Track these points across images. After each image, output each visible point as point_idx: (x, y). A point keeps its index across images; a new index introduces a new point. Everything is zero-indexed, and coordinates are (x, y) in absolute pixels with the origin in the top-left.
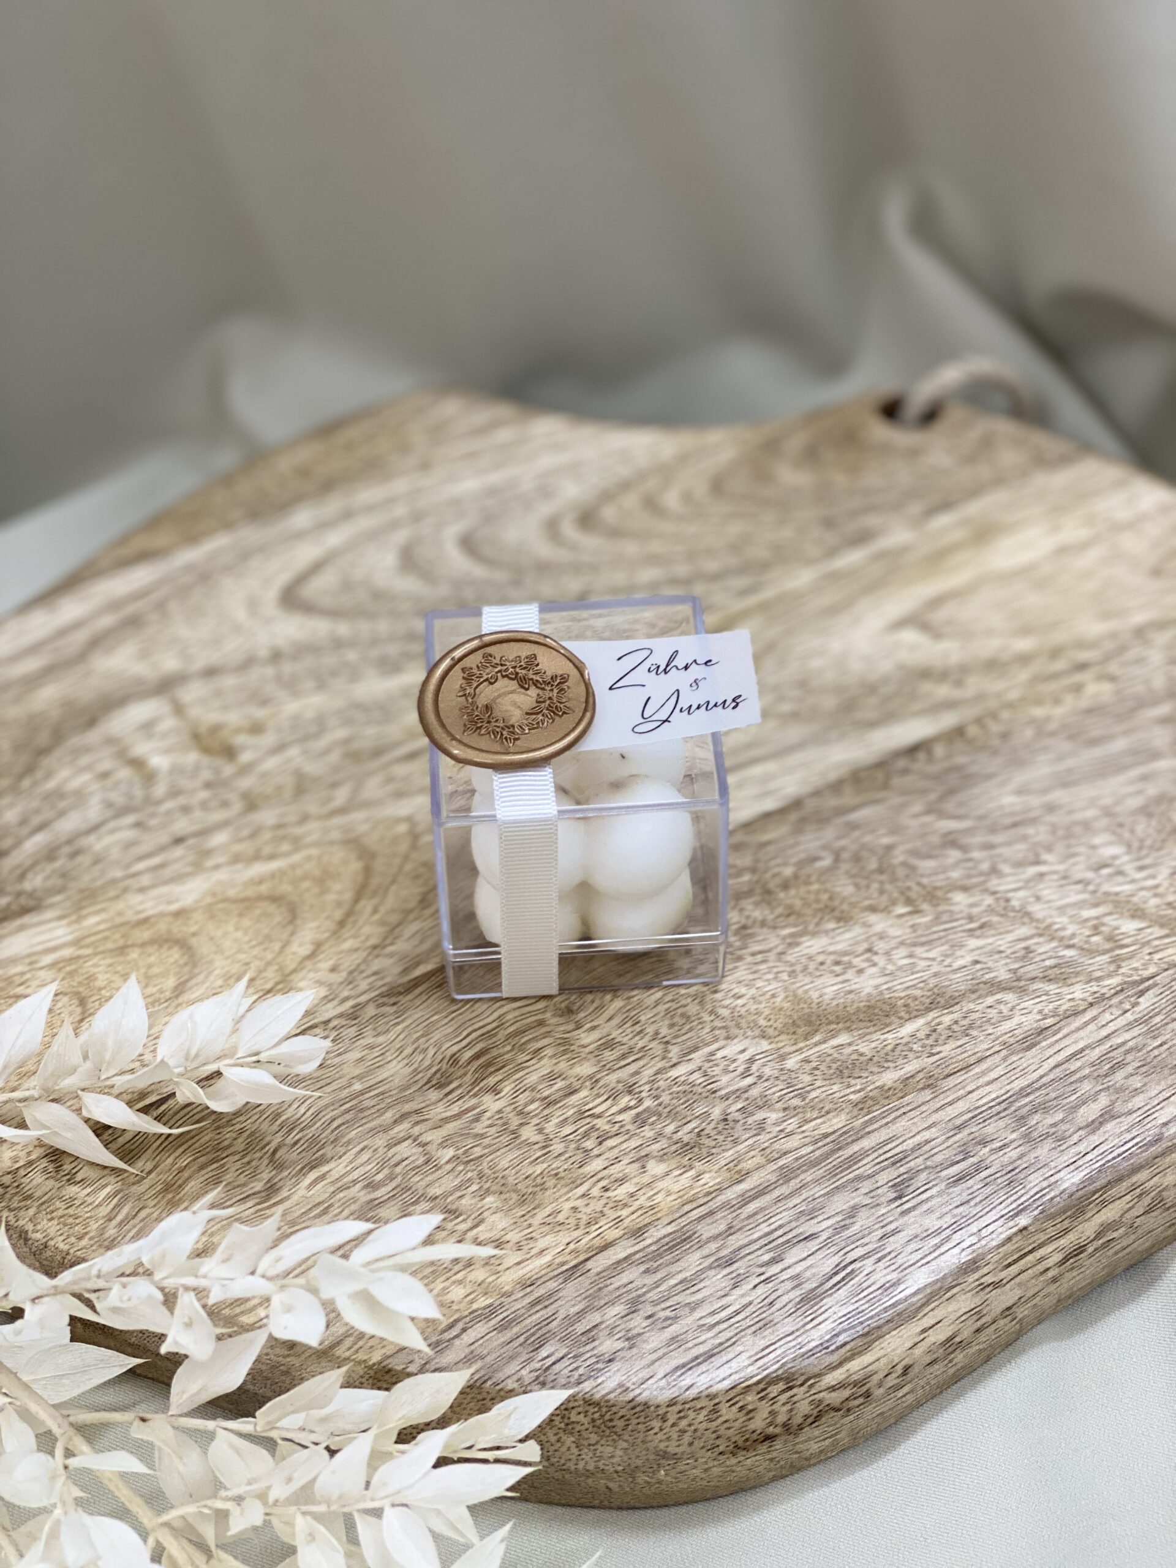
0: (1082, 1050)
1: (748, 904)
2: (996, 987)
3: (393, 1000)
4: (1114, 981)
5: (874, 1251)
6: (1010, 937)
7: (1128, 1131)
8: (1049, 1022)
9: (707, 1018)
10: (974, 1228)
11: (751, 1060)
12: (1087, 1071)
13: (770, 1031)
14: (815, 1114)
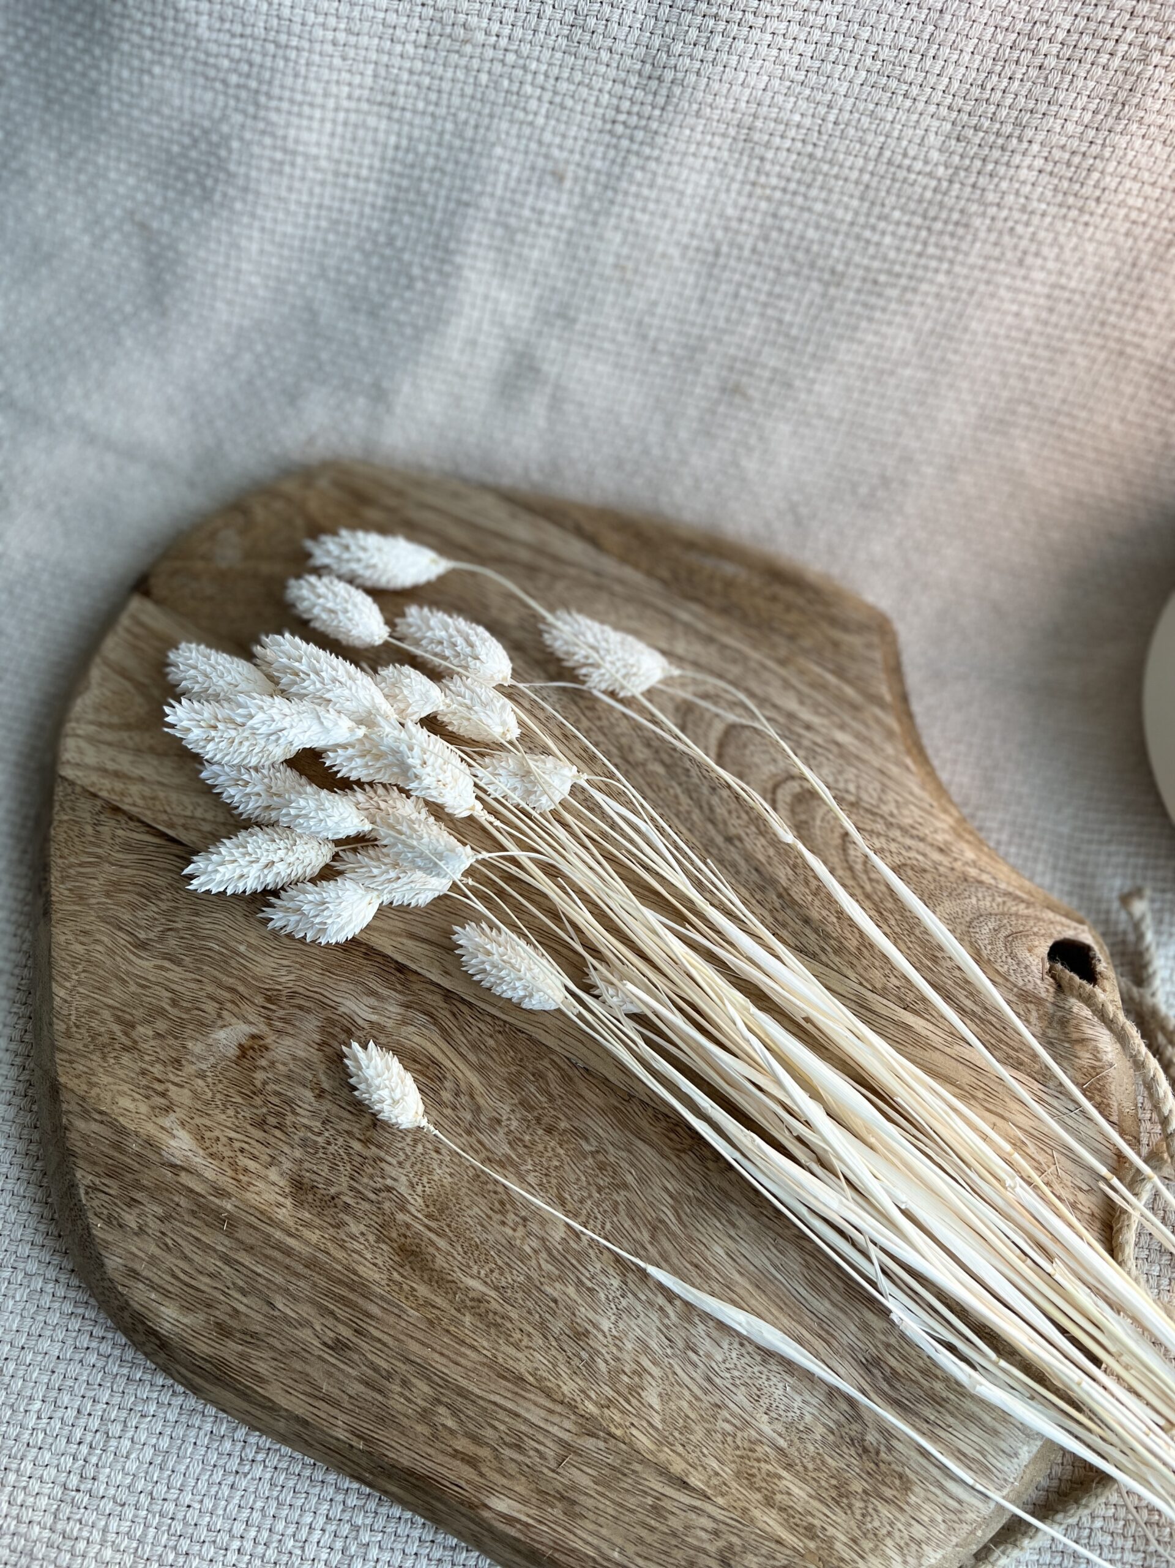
0: (517, 1415)
1: (521, 1112)
2: (543, 1328)
4: (592, 1408)
5: (281, 1353)
6: (591, 1315)
7: (468, 1482)
8: (531, 1379)
9: (408, 1140)
10: (335, 1412)
11: (389, 1189)
12: (502, 1427)
13: (419, 1189)
14: (369, 1256)
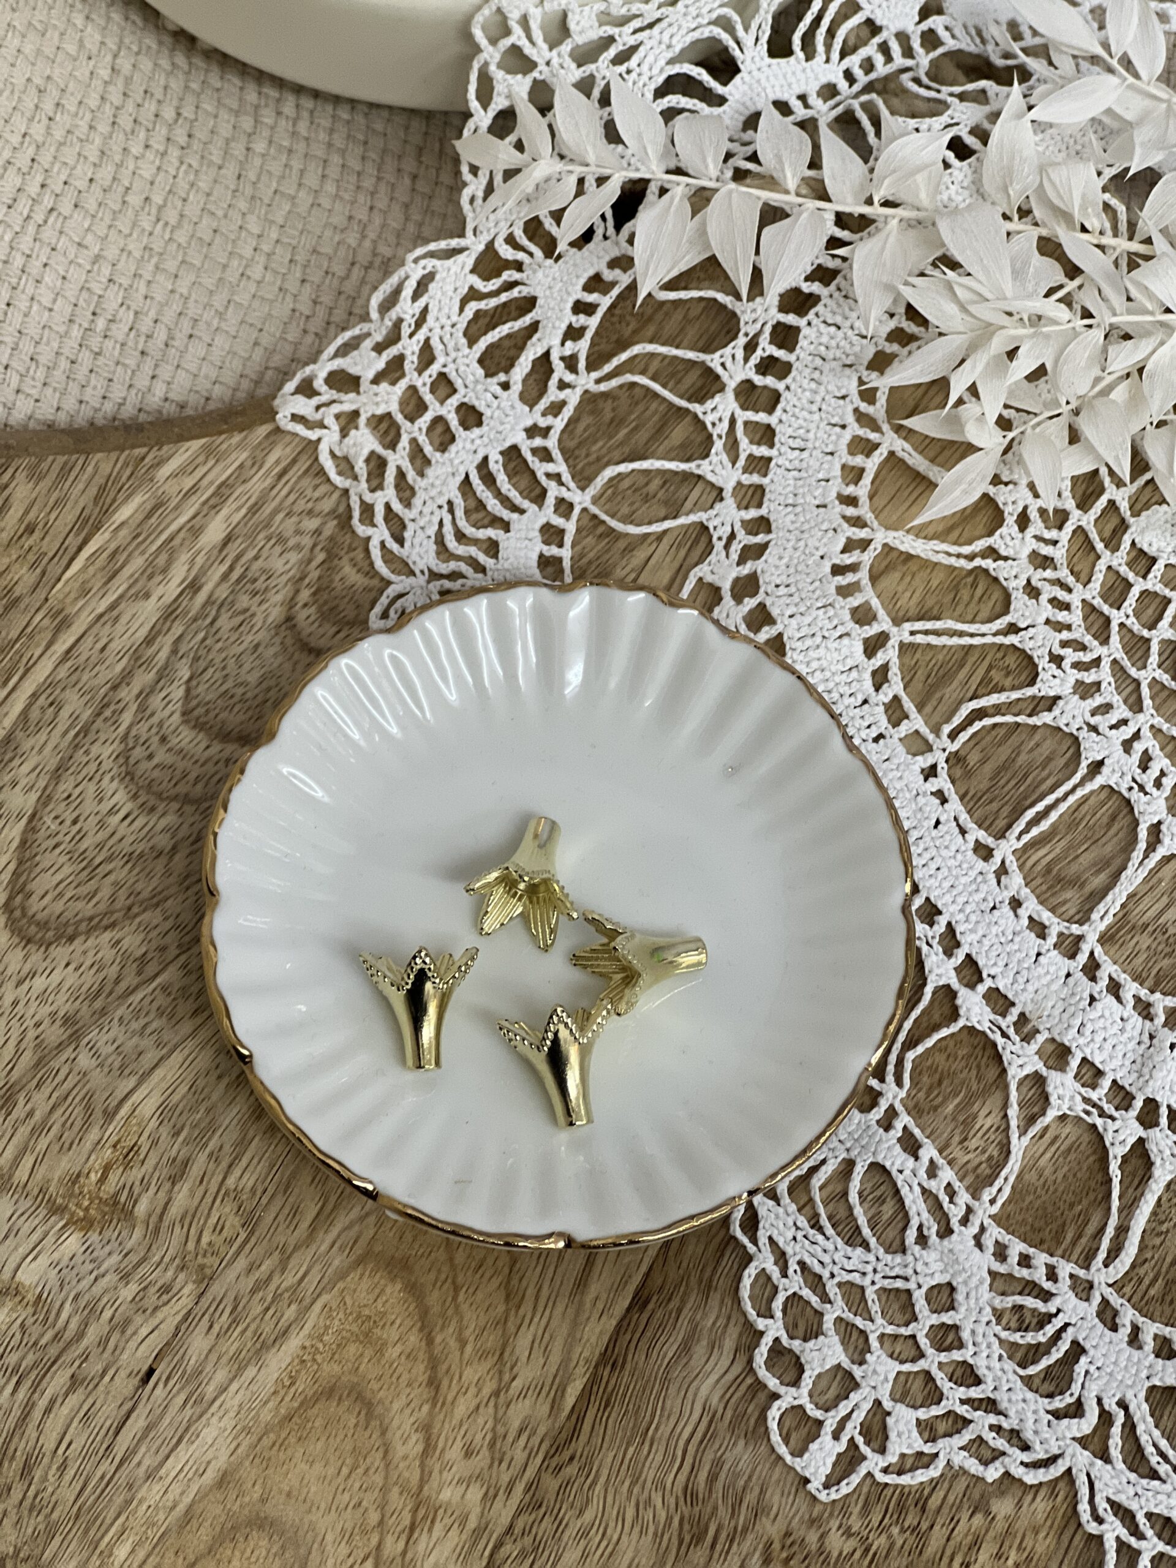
3: (567, 1455)
